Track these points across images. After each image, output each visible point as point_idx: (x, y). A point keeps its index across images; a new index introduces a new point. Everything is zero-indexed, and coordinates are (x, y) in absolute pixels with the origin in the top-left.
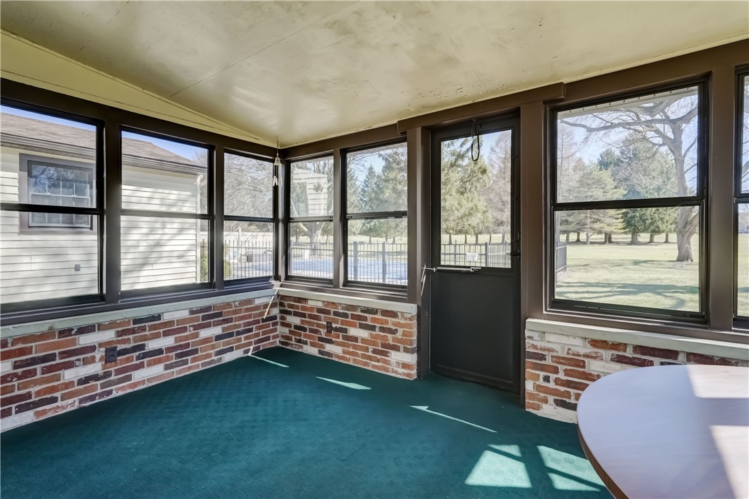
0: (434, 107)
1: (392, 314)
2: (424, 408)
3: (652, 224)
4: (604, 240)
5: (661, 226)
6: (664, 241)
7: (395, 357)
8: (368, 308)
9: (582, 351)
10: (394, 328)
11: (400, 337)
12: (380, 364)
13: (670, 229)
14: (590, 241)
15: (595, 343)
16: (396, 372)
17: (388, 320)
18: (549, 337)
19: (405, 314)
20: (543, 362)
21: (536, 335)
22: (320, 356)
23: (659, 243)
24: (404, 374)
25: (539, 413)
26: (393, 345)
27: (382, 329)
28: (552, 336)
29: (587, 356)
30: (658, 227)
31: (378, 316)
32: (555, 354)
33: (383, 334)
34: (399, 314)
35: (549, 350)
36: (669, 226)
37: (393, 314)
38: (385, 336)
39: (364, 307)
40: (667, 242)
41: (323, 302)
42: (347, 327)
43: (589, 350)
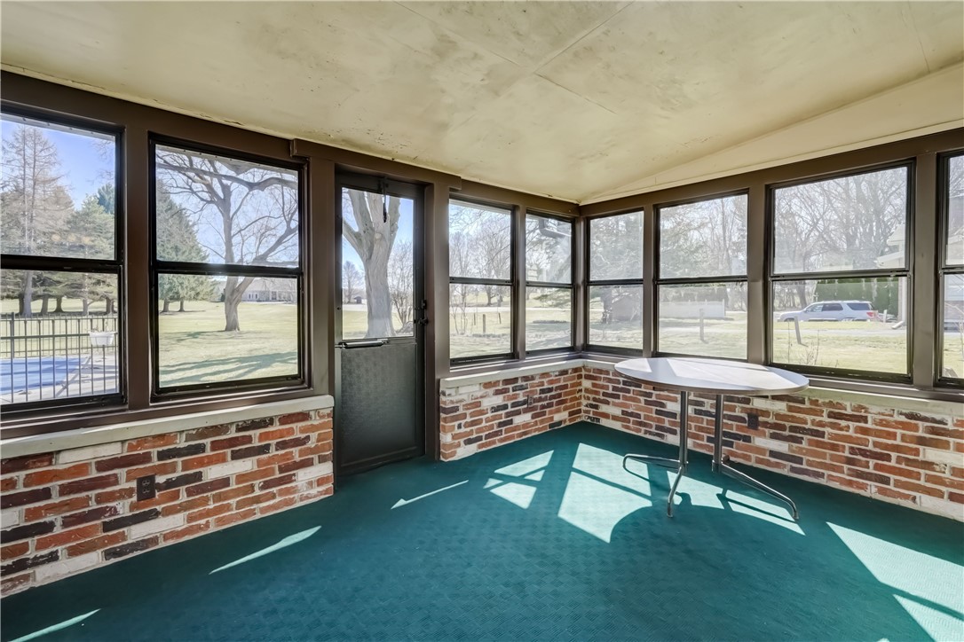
0: (360, 147)
1: (300, 417)
2: (402, 502)
3: (170, 289)
4: (105, 310)
5: (181, 291)
6: (179, 309)
7: (303, 476)
8: (253, 421)
9: (479, 394)
10: (303, 436)
11: (313, 446)
12: (278, 499)
13: (190, 296)
14: (89, 310)
15: (487, 385)
16: (307, 498)
17: (292, 428)
18: (462, 390)
19: (321, 411)
20: (458, 413)
21: (452, 392)
22: (113, 561)
23: (174, 313)
24: (321, 493)
25: (455, 458)
26: (302, 461)
27: (281, 446)
28: (464, 388)
29: (482, 397)
30: (177, 293)
31: (276, 427)
32: (464, 403)
33: (283, 452)
34: (312, 413)
35: (461, 401)
36: (189, 293)
37: (304, 416)
38: (286, 454)
39: (245, 422)
40: (181, 310)
41: (123, 442)
42: (201, 469)
43: (483, 391)
